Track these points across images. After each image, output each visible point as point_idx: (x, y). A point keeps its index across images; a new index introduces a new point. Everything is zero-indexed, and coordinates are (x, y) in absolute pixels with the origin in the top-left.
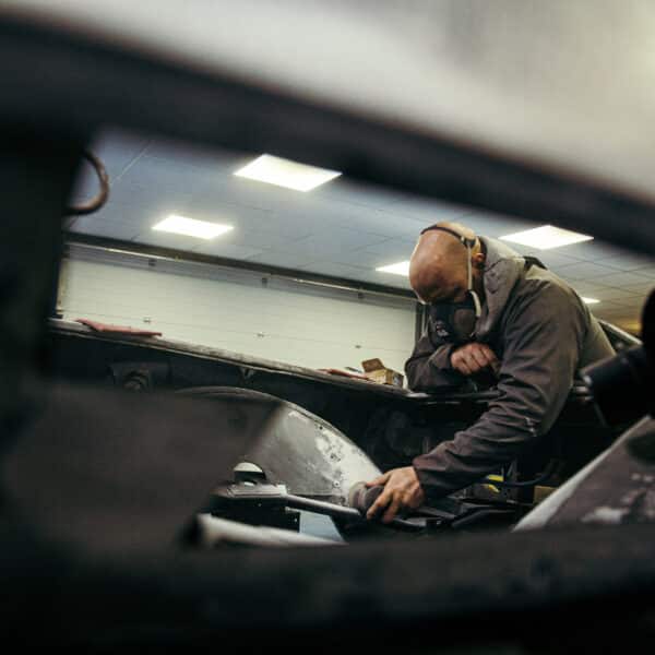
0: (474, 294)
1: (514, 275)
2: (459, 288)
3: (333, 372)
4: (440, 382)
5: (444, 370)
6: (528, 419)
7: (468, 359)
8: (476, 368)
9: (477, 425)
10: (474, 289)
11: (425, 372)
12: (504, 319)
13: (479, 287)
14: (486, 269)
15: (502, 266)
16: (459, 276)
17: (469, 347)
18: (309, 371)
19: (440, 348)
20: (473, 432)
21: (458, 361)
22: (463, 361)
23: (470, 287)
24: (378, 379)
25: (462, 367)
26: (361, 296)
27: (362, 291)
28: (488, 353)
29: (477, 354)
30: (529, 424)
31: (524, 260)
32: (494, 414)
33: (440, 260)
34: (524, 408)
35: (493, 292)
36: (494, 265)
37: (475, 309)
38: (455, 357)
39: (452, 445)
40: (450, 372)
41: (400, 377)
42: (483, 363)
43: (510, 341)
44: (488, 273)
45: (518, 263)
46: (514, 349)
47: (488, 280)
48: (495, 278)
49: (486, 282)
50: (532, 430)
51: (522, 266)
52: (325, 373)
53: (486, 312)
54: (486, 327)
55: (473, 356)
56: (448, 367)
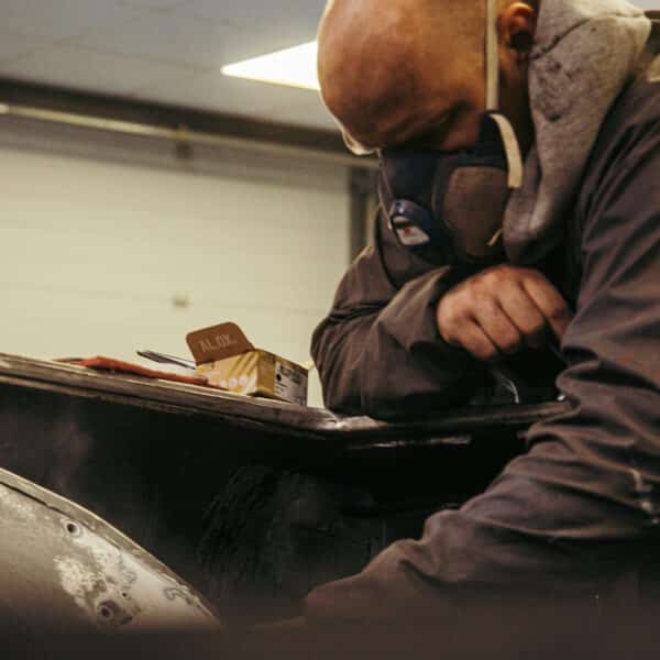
0: (503, 122)
1: (616, 67)
2: (462, 106)
3: (103, 366)
4: (410, 382)
5: (419, 348)
6: (636, 474)
7: (485, 311)
8: (509, 337)
9: (489, 493)
10: (501, 110)
11: (368, 356)
12: (584, 197)
13: (516, 101)
14: (537, 49)
15: (582, 41)
16: (460, 69)
17: (489, 279)
18: (33, 364)
19: (408, 286)
20: (478, 510)
21: (457, 320)
22: (474, 319)
23: (491, 103)
24: (236, 382)
25: (470, 336)
26: (184, 151)
27: (185, 135)
28: (541, 294)
29: (510, 296)
30: (639, 487)
31: (647, 22)
32: (540, 461)
33: (405, 24)
34: (626, 442)
35: (554, 118)
36: (557, 40)
37: (505, 167)
38: (450, 307)
39: (419, 550)
40: (438, 353)
41: (299, 374)
42: (528, 323)
43: (597, 255)
44: (540, 64)
45: (631, 33)
46: (603, 282)
47: (542, 81)
48: (562, 74)
49: (535, 89)
50: (646, 505)
51: (641, 41)
52: (79, 368)
53: (536, 176)
54: (532, 219)
55: (499, 305)
56: (430, 338)
